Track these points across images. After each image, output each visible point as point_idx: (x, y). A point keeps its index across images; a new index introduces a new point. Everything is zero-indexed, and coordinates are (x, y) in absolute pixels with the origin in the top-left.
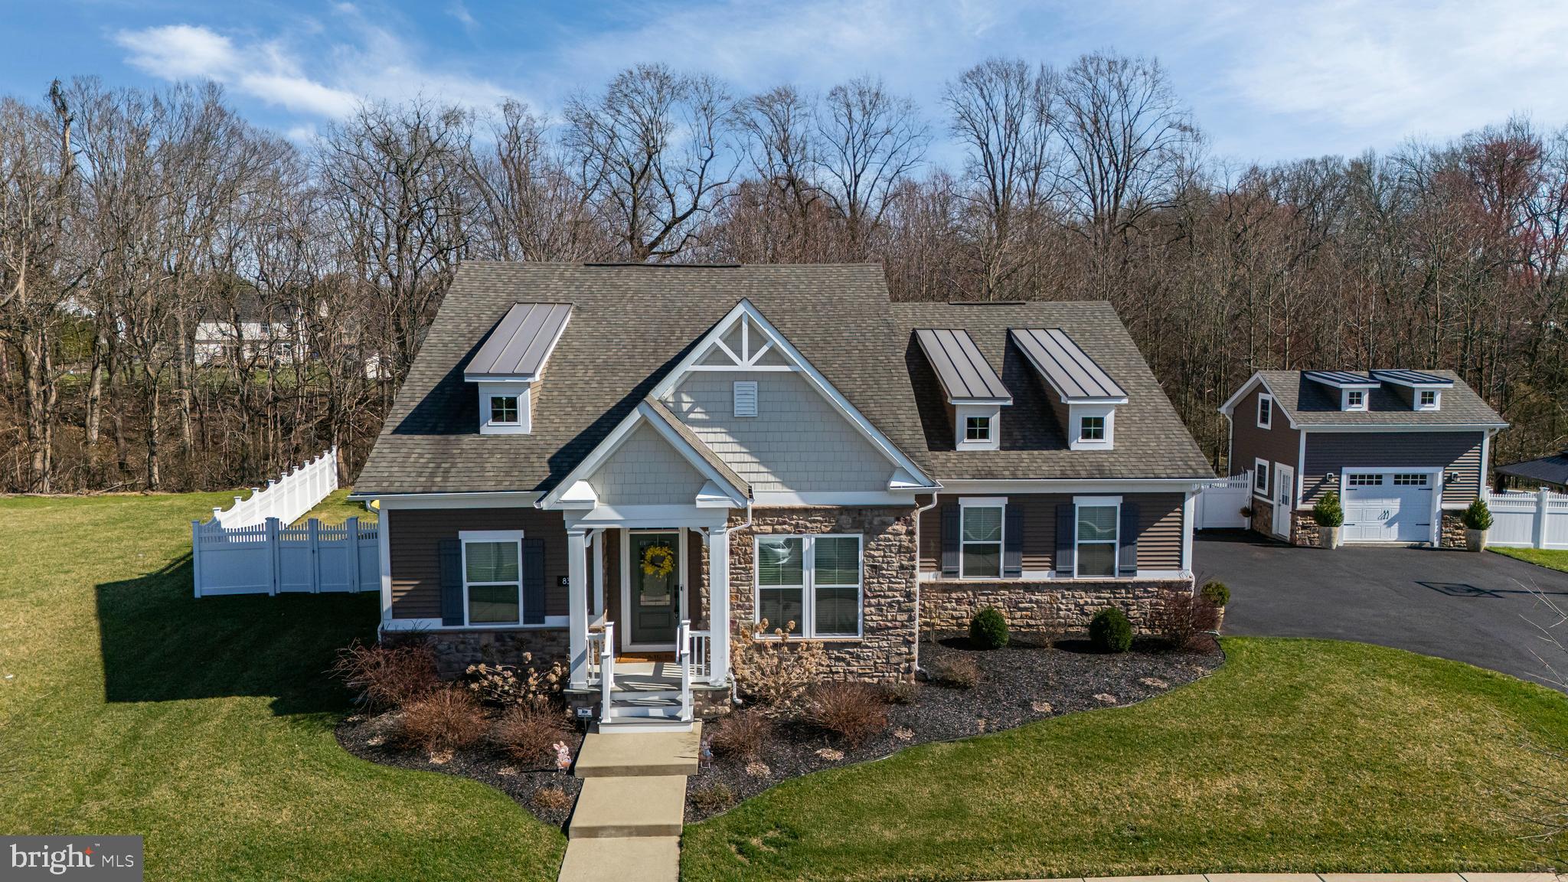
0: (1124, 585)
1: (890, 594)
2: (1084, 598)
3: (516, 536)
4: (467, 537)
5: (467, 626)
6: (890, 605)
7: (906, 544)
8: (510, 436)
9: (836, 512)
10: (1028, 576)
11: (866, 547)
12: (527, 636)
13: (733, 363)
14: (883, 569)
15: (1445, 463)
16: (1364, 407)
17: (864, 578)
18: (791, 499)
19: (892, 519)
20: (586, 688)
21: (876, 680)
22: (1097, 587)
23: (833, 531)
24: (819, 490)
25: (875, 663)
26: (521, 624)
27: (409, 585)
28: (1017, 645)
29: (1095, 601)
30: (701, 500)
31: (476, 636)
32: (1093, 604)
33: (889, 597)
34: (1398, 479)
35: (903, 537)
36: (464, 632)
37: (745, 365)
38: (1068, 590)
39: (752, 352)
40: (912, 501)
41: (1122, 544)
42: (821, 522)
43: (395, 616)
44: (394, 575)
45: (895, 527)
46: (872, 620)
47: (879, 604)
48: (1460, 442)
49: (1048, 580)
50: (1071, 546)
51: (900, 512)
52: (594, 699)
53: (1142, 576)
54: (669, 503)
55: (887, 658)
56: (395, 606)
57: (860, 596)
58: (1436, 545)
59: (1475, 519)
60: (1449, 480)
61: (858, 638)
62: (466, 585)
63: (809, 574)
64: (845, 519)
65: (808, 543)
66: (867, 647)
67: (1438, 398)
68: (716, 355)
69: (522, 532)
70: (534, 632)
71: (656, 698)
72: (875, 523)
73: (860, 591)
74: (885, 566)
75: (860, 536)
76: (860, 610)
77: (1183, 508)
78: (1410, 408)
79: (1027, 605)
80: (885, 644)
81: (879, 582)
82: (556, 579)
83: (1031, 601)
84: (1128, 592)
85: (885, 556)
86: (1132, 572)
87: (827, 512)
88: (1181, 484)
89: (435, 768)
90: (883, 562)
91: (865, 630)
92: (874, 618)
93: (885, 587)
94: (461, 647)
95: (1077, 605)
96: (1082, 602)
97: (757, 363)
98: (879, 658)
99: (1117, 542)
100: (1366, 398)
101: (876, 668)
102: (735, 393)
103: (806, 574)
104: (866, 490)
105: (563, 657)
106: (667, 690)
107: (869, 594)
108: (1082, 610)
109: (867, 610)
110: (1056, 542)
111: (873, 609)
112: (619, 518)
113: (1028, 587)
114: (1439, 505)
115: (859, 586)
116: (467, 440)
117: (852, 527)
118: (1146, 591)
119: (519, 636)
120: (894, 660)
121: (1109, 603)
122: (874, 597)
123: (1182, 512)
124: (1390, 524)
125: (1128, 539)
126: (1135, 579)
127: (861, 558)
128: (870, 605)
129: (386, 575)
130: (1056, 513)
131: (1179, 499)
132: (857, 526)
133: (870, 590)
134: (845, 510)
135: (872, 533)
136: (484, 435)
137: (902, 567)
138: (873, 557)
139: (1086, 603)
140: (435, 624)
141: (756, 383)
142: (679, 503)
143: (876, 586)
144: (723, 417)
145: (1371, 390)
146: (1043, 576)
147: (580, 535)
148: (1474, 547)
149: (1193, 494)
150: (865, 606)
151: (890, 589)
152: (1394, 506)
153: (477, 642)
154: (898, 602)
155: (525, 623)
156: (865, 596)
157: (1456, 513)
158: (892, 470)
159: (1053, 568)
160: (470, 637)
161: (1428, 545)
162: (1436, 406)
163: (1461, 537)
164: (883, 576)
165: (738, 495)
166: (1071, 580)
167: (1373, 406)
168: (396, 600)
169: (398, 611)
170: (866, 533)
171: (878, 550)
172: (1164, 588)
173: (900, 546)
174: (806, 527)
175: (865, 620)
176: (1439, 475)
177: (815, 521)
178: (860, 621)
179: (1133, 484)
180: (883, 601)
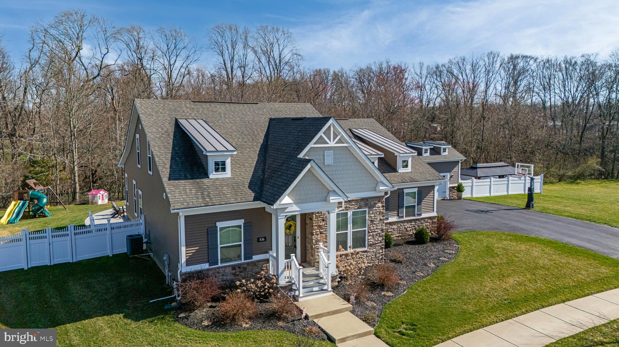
0: (418, 219)
1: (377, 230)
2: (407, 225)
3: (241, 222)
4: (220, 225)
5: (220, 265)
6: (377, 235)
7: (381, 211)
8: (223, 178)
9: (359, 201)
10: (391, 220)
11: (369, 213)
12: (245, 266)
13: (327, 143)
14: (374, 221)
15: (450, 171)
16: (428, 154)
17: (368, 225)
19: (377, 201)
20: (285, 283)
21: (372, 264)
22: (411, 221)
23: (359, 208)
24: (354, 192)
25: (372, 257)
26: (243, 261)
27: (193, 249)
28: (395, 245)
29: (410, 226)
30: (332, 199)
31: (224, 269)
32: (410, 227)
33: (376, 232)
35: (381, 208)
36: (219, 268)
37: (332, 144)
38: (402, 223)
39: (334, 139)
40: (383, 194)
41: (418, 205)
42: (354, 205)
43: (187, 265)
44: (187, 246)
45: (378, 205)
46: (371, 241)
47: (373, 235)
48: (453, 164)
49: (396, 220)
50: (403, 207)
51: (379, 199)
52: (289, 287)
53: (424, 215)
54: (317, 201)
55: (376, 255)
56: (187, 261)
57: (367, 232)
58: (448, 199)
59: (460, 189)
60: (451, 177)
61: (366, 249)
62: (219, 246)
63: (350, 226)
64: (362, 203)
65: (350, 214)
66: (369, 252)
67: (447, 150)
68: (322, 140)
69: (243, 220)
70: (248, 264)
71: (312, 283)
72: (372, 204)
73: (367, 231)
74: (375, 220)
75: (367, 209)
76: (367, 238)
77: (434, 191)
78: (440, 154)
79: (390, 230)
80: (375, 250)
81: (373, 227)
82: (257, 239)
83: (391, 229)
84: (419, 222)
85: (375, 216)
86: (420, 215)
87: (356, 201)
88: (434, 182)
90: (374, 218)
91: (368, 246)
92: (372, 240)
93: (375, 228)
94: (217, 275)
95: (405, 228)
96: (406, 227)
97: (336, 143)
98: (373, 255)
99: (416, 204)
100: (429, 151)
101: (372, 259)
102: (325, 155)
103: (349, 226)
104: (369, 191)
106: (316, 279)
107: (370, 231)
108: (406, 230)
109: (369, 237)
110: (399, 206)
111: (371, 237)
112: (298, 209)
113: (391, 224)
114: (449, 185)
115: (366, 229)
116: (205, 181)
117: (365, 206)
118: (424, 221)
119: (242, 266)
120: (377, 256)
121: (414, 227)
122: (372, 232)
123: (434, 192)
125: (419, 203)
126: (421, 217)
127: (367, 218)
128: (370, 236)
129: (183, 246)
130: (399, 196)
131: (433, 187)
132: (366, 205)
133: (370, 230)
134: (363, 199)
135: (371, 207)
136: (212, 179)
137: (381, 220)
138: (371, 217)
139: (408, 227)
140: (206, 266)
141: (332, 151)
142: (320, 201)
143: (372, 228)
145: (430, 149)
147: (283, 218)
148: (460, 198)
149: (437, 185)
150: (368, 236)
151: (377, 229)
153: (224, 272)
154: (379, 233)
155: (244, 260)
156: (369, 232)
157: (453, 187)
158: (377, 183)
159: (398, 216)
160: (221, 271)
161: (446, 199)
162: (446, 153)
163: (455, 194)
164: (375, 224)
165: (345, 196)
166: (403, 219)
167: (431, 154)
168: (187, 257)
169: (189, 263)
170: (369, 208)
171: (373, 214)
172: (429, 219)
173: (380, 212)
174: (350, 208)
175: (368, 241)
176: (448, 175)
177: (352, 205)
178: (367, 242)
179: (420, 183)
180: (374, 233)
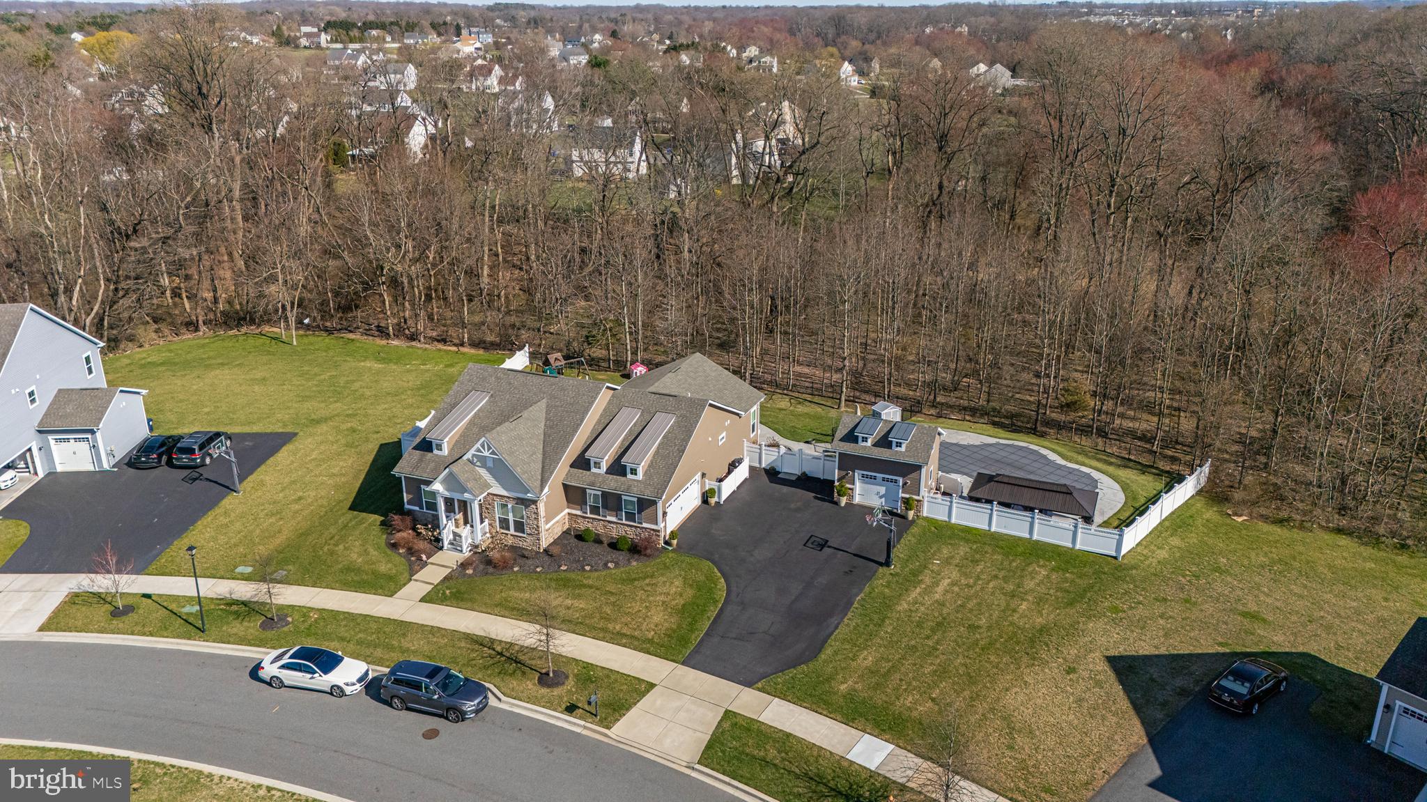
0: (639, 528)
2: (627, 529)
4: (423, 487)
5: (424, 510)
6: (533, 528)
8: (441, 455)
9: (516, 499)
10: (609, 518)
11: (525, 511)
14: (531, 518)
15: (903, 476)
16: (867, 445)
18: (504, 493)
19: (532, 503)
22: (631, 527)
23: (516, 504)
27: (411, 497)
28: (597, 541)
31: (427, 514)
32: (630, 532)
34: (884, 479)
36: (424, 512)
37: (486, 454)
38: (622, 526)
39: (489, 450)
40: (537, 499)
41: (638, 514)
42: (512, 501)
43: (407, 504)
45: (533, 506)
49: (616, 521)
50: (622, 511)
56: (408, 501)
58: (899, 512)
60: (905, 484)
61: (525, 536)
62: (424, 499)
63: (511, 515)
64: (519, 501)
65: (510, 506)
66: (527, 539)
67: (904, 446)
68: (479, 450)
75: (523, 507)
78: (891, 448)
83: (610, 527)
84: (641, 530)
85: (531, 514)
86: (641, 523)
87: (513, 498)
89: (400, 554)
90: (531, 516)
91: (527, 534)
92: (529, 531)
95: (625, 531)
97: (490, 454)
99: (636, 513)
100: (870, 440)
104: (524, 494)
105: (439, 527)
108: (627, 533)
110: (617, 509)
111: (528, 528)
112: (449, 494)
113: (609, 522)
114: (901, 495)
115: (524, 521)
116: (430, 455)
118: (647, 531)
121: (635, 533)
122: (528, 525)
124: (881, 497)
126: (643, 526)
127: (524, 513)
129: (405, 493)
130: (618, 500)
132: (522, 504)
134: (518, 499)
136: (434, 454)
138: (528, 514)
140: (417, 508)
143: (528, 522)
144: (484, 466)
146: (614, 519)
150: (526, 527)
152: (882, 490)
153: (427, 516)
156: (526, 524)
159: (617, 517)
162: (902, 449)
164: (530, 520)
166: (623, 523)
167: (874, 445)
169: (409, 503)
170: (527, 506)
171: (529, 512)
172: (652, 531)
174: (508, 502)
175: (526, 531)
176: (900, 481)
177: (510, 500)
180: (531, 527)
